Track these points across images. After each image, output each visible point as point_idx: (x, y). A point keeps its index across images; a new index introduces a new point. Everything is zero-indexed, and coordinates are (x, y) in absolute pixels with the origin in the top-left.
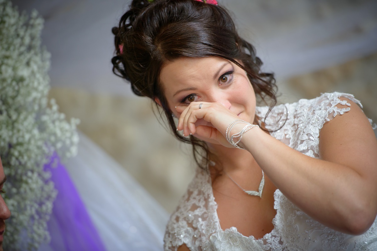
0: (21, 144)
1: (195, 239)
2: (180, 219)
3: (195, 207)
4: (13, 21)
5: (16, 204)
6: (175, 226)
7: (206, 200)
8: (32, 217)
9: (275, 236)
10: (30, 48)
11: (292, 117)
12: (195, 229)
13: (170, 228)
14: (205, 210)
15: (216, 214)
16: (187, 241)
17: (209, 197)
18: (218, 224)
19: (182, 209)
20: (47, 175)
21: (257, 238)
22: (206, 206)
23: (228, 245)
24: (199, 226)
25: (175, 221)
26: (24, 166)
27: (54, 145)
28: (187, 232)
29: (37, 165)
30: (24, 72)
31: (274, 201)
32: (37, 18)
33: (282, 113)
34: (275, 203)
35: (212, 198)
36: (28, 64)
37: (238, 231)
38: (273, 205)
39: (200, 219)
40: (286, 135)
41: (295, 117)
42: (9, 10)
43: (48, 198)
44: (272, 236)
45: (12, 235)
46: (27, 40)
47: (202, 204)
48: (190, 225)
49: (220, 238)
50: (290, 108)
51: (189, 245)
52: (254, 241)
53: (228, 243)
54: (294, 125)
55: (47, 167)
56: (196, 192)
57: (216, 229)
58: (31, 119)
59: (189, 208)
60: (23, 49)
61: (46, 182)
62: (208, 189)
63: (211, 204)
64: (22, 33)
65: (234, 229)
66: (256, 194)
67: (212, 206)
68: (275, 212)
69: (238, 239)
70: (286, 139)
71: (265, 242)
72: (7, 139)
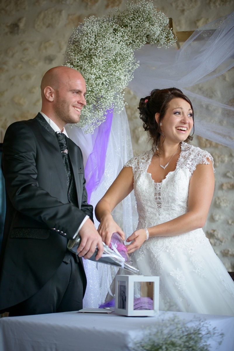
0: (105, 98)
1: (136, 168)
2: (137, 159)
3: (143, 159)
4: (130, 59)
5: (91, 115)
6: (134, 160)
7: (148, 159)
8: (93, 123)
9: (160, 185)
10: (129, 71)
11: (191, 150)
12: (138, 165)
13: (132, 160)
14: (145, 162)
15: (148, 166)
16: (133, 167)
17: (149, 159)
18: (147, 169)
19: (139, 157)
20: (106, 113)
21: (155, 182)
22: (147, 161)
23: (145, 178)
24: (140, 165)
25: (135, 159)
26: (102, 106)
27: (115, 106)
28: (135, 164)
29: (106, 108)
30: (122, 77)
31: (167, 174)
32: (138, 64)
33: (189, 147)
34: (167, 175)
35: (150, 160)
36: (125, 76)
37: (151, 176)
38: (166, 175)
39: (142, 163)
40: (185, 155)
41: (192, 151)
42: (132, 55)
43: (101, 121)
44: (159, 184)
45: (83, 124)
46: (130, 68)
47: (146, 159)
48: (138, 163)
49: (144, 174)
50: (193, 147)
51: (133, 169)
52: (153, 182)
53: (146, 177)
54: (190, 153)
55: (108, 111)
56: (147, 155)
57: (145, 170)
58: (113, 93)
59: (142, 158)
60: (127, 70)
61: (104, 115)
62: (151, 156)
63: (148, 161)
64: (130, 65)
65: (150, 174)
66: (163, 167)
67: (148, 162)
68: (165, 178)
69: (149, 178)
70: (185, 156)
71: (156, 185)
72: (102, 94)
